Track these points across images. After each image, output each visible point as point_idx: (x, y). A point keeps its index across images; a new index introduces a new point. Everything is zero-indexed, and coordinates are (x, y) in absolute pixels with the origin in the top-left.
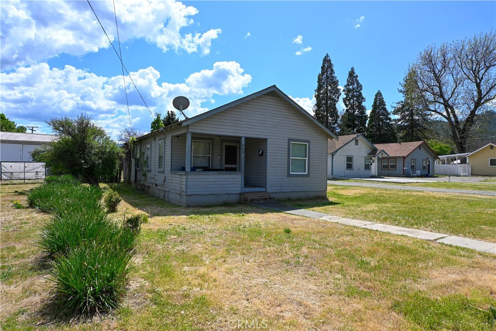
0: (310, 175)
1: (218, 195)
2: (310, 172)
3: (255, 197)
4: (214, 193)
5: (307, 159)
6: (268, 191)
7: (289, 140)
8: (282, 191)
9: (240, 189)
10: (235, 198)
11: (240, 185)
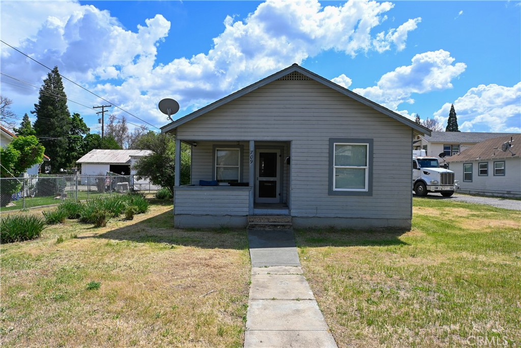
0: (374, 192)
1: (216, 216)
2: (374, 188)
3: (264, 222)
4: (209, 213)
5: (367, 168)
6: (293, 214)
7: (332, 141)
8: (318, 215)
9: (247, 209)
10: (239, 222)
11: (248, 205)
